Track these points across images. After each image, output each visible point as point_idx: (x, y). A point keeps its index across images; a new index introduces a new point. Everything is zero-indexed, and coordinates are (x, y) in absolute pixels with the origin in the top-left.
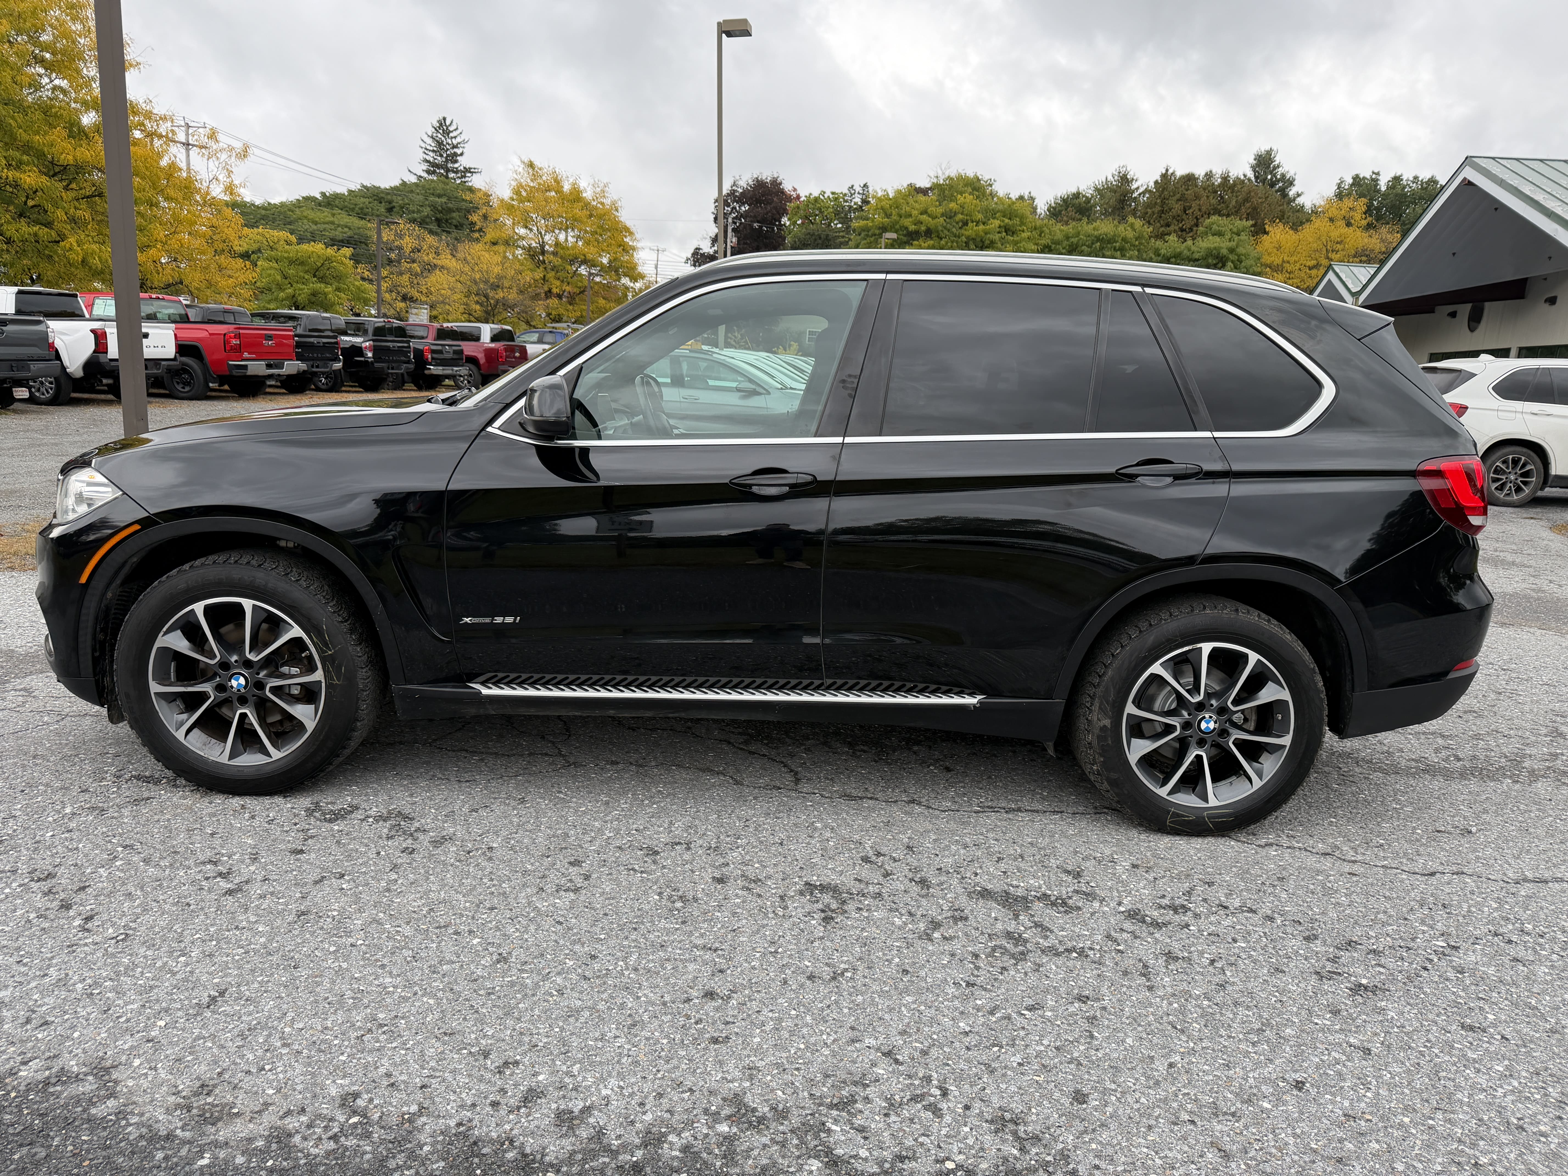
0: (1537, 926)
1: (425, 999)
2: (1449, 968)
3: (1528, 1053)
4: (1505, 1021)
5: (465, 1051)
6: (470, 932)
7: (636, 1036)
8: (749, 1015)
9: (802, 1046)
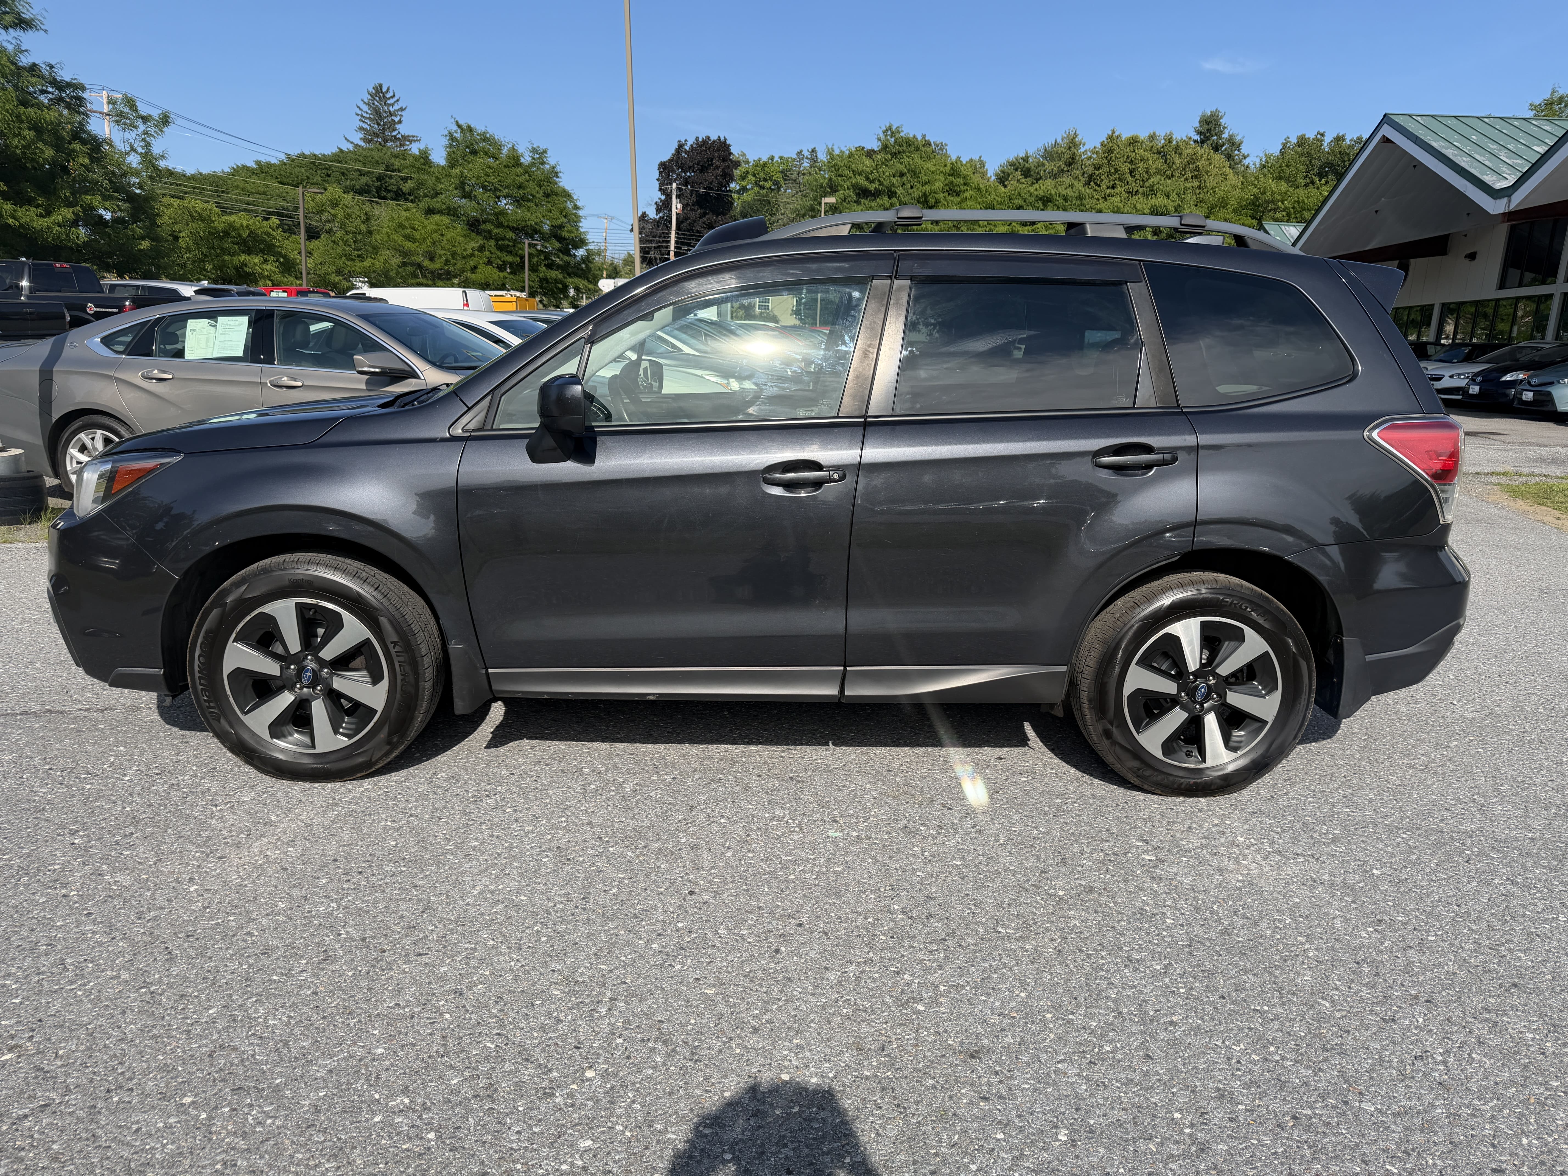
0: (1249, 839)
1: (121, 944)
2: (1148, 880)
3: (1191, 953)
4: (1182, 925)
5: (144, 990)
6: (191, 880)
7: (323, 969)
8: (445, 947)
9: (487, 973)
